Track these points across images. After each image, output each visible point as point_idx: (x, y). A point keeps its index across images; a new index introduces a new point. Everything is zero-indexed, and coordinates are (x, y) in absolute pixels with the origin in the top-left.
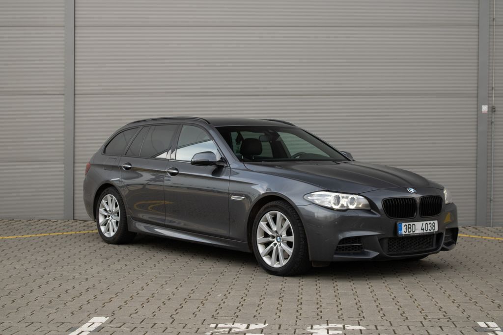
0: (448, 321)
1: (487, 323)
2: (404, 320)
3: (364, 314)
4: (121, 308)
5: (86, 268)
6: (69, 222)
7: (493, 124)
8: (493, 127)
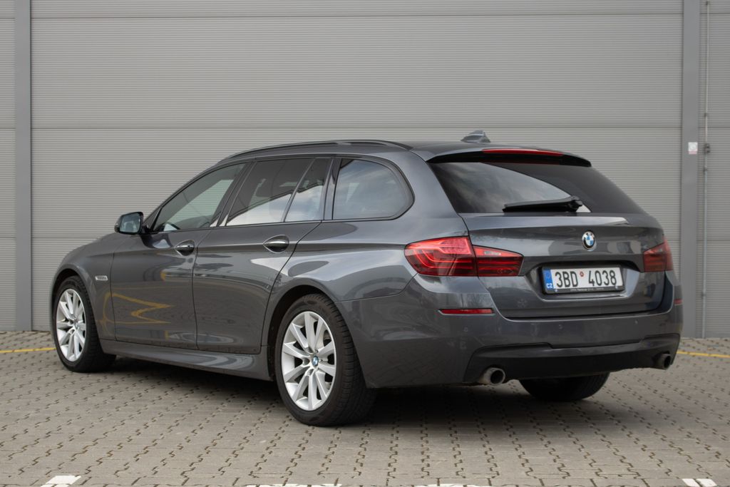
0: (635, 478)
1: (699, 480)
2: (564, 478)
3: (499, 469)
4: (101, 462)
5: (47, 403)
6: (24, 334)
7: (706, 172)
8: (706, 177)
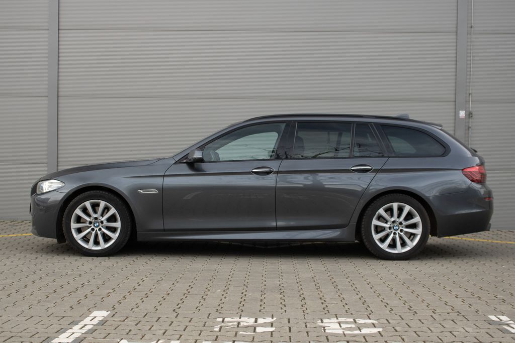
0: (458, 315)
1: (498, 316)
2: (414, 315)
3: (371, 309)
4: (121, 303)
5: (77, 265)
7: (470, 129)
8: (470, 131)
